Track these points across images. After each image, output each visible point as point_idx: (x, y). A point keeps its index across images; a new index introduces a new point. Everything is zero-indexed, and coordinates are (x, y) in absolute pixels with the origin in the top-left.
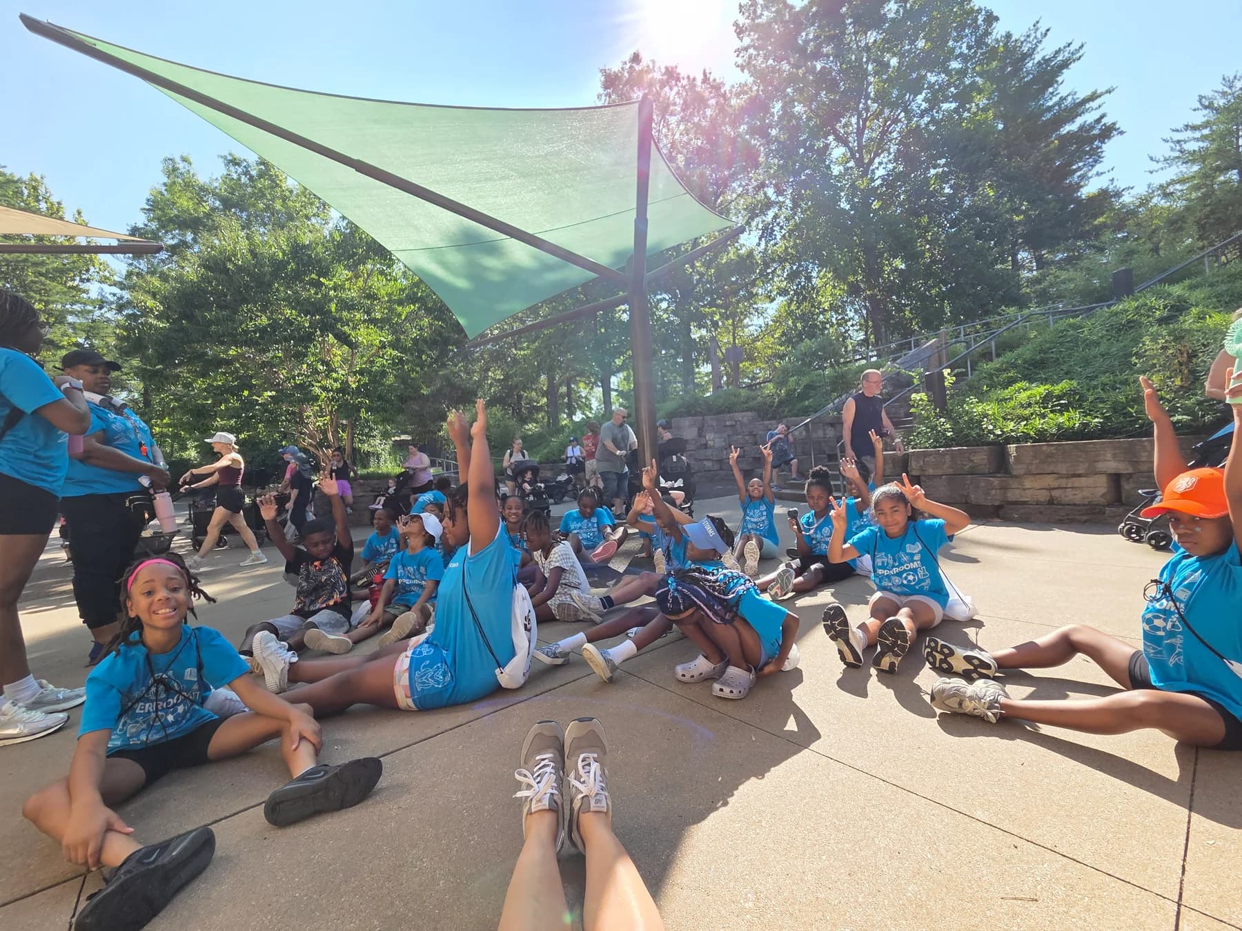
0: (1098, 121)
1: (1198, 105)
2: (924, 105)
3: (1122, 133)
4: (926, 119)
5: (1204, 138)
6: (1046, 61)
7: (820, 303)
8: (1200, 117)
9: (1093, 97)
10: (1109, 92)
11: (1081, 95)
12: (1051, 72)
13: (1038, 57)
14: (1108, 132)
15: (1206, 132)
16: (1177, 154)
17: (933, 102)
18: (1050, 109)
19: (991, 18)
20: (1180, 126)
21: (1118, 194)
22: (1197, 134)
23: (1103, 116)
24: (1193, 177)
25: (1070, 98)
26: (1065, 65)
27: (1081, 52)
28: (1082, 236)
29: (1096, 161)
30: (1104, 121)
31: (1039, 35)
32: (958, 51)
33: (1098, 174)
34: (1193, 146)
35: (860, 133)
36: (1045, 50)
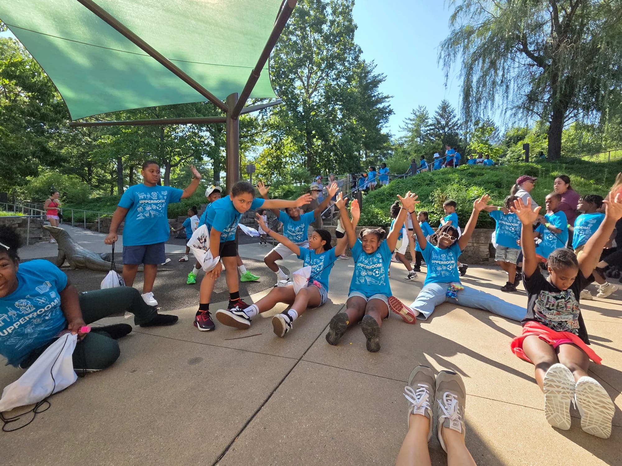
0: (388, 106)
1: (412, 112)
2: (334, 77)
3: (394, 114)
4: (335, 83)
5: (413, 124)
6: (375, 77)
7: (284, 152)
8: (413, 117)
9: (387, 97)
10: (392, 97)
11: (385, 95)
12: (376, 83)
13: (372, 74)
14: (390, 112)
15: (414, 122)
16: (406, 127)
17: (338, 77)
18: (374, 96)
19: (360, 51)
20: (407, 118)
21: (391, 136)
22: (412, 122)
23: (390, 105)
24: (409, 137)
25: (381, 95)
26: (380, 81)
27: (386, 78)
28: (380, 149)
29: (386, 122)
30: (390, 107)
31: (373, 66)
32: (347, 59)
33: (386, 127)
34: (410, 126)
35: (309, 77)
36: (375, 73)
